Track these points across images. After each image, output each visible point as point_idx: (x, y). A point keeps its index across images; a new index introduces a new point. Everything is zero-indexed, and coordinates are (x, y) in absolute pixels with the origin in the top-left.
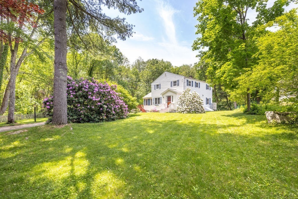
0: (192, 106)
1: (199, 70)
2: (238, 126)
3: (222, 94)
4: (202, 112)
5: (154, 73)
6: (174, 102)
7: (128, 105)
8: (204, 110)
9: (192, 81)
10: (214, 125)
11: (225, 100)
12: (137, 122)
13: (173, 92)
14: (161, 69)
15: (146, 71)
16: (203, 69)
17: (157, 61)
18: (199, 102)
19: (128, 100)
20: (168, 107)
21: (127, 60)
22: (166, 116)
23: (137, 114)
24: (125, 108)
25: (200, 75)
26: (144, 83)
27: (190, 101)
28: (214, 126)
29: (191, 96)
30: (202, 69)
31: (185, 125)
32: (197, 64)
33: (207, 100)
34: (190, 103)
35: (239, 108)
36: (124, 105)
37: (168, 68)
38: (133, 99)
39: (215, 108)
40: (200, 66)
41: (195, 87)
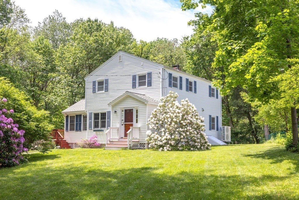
0: (181, 135)
1: (193, 53)
2: (282, 179)
3: (240, 107)
4: (202, 147)
5: (91, 52)
6: (139, 125)
7: (26, 129)
8: (206, 143)
9: (181, 78)
10: (233, 177)
11: (247, 121)
12: (53, 175)
13: (137, 100)
14: (108, 43)
15: (72, 46)
16: (201, 52)
17: (99, 25)
18: (197, 124)
19: (25, 117)
20: (126, 135)
21: (23, 17)
22: (123, 158)
23: (49, 153)
24: (17, 138)
25: (195, 65)
26: (66, 75)
27: (176, 123)
28: (233, 180)
29: (179, 111)
30: (199, 51)
31: (173, 178)
32: (189, 39)
33: (212, 120)
34: (176, 126)
35: (275, 139)
36: (16, 129)
37: (125, 44)
38: (39, 113)
39: (227, 139)
40: (195, 44)
41: (187, 90)
